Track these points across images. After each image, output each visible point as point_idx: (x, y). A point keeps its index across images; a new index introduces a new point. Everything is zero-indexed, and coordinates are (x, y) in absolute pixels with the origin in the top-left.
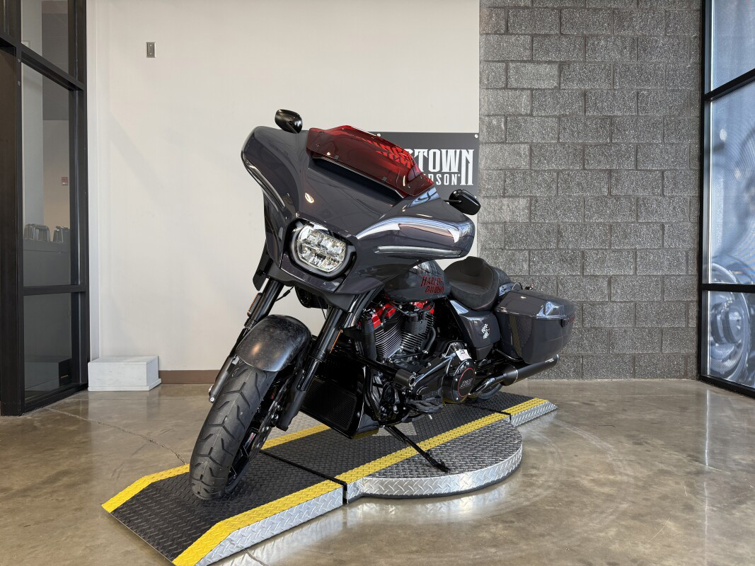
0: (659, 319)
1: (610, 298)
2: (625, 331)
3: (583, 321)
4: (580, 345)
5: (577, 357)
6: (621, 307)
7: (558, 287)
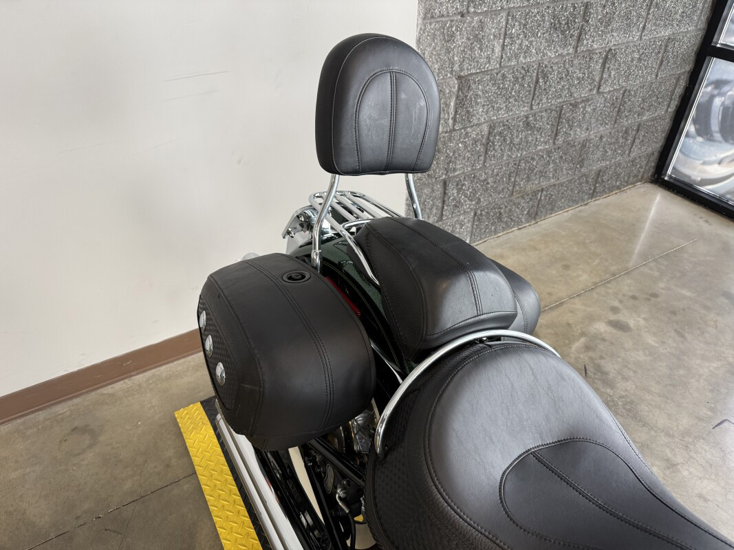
0: (643, 108)
1: (599, 88)
2: (601, 138)
3: (556, 135)
4: (542, 174)
5: (535, 193)
6: (605, 100)
7: (537, 82)
